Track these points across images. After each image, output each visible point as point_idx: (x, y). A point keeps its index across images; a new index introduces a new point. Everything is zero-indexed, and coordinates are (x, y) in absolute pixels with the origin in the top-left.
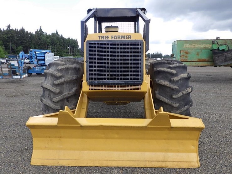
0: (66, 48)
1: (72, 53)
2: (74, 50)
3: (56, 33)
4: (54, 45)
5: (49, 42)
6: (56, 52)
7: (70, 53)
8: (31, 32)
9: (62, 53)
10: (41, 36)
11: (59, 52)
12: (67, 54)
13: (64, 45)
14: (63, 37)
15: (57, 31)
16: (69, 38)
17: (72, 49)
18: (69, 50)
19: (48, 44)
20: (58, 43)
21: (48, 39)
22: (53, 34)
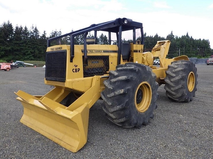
0: (196, 49)
1: (202, 54)
2: (204, 50)
3: (186, 35)
4: (183, 47)
5: (178, 44)
6: (185, 53)
7: (200, 54)
8: (163, 37)
9: (191, 54)
10: (172, 39)
11: (187, 53)
12: (196, 55)
13: (193, 46)
14: (193, 39)
15: (187, 34)
16: (200, 39)
17: (202, 50)
18: (198, 51)
19: (177, 46)
20: (187, 45)
21: (178, 42)
22: (183, 37)
